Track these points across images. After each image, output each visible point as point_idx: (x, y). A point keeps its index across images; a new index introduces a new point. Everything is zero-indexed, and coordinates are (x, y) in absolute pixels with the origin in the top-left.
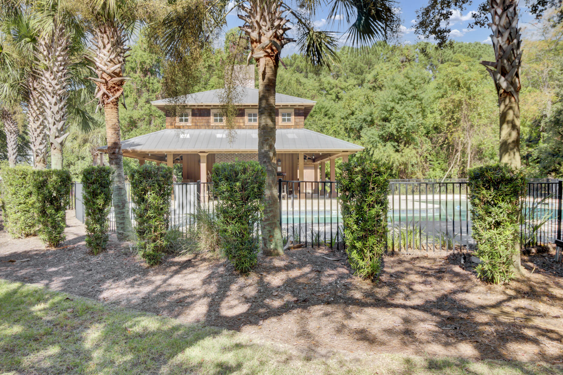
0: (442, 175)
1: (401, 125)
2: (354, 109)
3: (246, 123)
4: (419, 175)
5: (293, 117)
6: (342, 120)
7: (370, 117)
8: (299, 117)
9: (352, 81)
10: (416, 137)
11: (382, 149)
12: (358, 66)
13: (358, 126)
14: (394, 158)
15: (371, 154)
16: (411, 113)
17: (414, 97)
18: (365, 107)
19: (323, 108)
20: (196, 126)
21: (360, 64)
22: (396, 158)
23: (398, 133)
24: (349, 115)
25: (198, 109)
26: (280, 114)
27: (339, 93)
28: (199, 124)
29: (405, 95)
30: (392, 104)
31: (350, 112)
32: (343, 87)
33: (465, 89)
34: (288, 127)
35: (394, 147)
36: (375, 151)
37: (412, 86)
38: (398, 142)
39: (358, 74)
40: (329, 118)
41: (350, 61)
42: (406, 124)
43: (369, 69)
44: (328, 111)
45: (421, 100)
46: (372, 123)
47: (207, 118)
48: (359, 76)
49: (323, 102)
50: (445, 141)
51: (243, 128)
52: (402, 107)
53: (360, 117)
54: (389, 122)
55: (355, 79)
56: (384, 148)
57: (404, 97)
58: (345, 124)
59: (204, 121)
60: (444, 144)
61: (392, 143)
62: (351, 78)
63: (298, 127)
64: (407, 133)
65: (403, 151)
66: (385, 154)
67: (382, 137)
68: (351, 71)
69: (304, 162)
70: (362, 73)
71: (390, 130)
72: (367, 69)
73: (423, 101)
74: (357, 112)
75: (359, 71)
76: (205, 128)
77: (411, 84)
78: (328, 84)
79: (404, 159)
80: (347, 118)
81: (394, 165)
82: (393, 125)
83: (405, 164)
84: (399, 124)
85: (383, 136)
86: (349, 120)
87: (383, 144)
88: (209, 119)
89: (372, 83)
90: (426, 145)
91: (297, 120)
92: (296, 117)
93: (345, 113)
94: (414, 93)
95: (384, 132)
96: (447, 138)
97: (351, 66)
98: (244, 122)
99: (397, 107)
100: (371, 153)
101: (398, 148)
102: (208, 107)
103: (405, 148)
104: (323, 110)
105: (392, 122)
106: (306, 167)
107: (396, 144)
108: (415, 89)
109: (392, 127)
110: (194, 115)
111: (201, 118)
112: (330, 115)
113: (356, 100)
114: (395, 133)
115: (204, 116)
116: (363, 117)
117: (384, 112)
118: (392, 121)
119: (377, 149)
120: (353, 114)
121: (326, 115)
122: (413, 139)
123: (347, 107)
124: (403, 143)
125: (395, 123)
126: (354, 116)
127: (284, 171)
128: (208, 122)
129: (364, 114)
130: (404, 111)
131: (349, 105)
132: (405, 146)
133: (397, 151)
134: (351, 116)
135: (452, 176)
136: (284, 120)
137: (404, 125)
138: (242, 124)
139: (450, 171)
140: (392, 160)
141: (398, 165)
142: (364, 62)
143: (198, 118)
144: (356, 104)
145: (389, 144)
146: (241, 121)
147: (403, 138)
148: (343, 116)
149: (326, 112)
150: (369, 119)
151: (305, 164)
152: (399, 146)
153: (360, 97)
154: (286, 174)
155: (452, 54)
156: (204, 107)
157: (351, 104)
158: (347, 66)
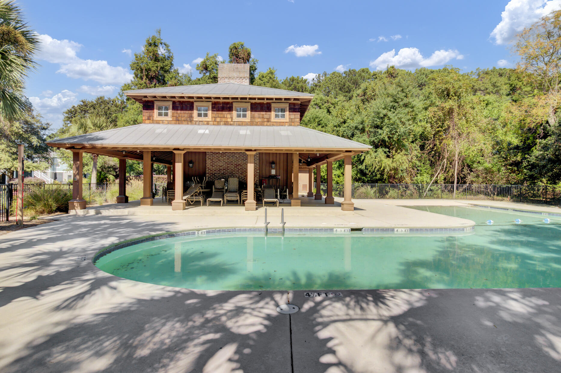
0: (428, 180)
1: (393, 132)
2: (346, 118)
3: (234, 118)
4: (408, 180)
5: (287, 113)
6: (335, 128)
7: (362, 125)
8: (294, 113)
9: (341, 98)
10: (406, 144)
11: (373, 155)
12: (347, 85)
13: (350, 134)
14: (385, 163)
15: (362, 160)
16: (403, 120)
17: (406, 105)
18: (356, 116)
19: (317, 118)
20: (178, 121)
21: (348, 84)
22: (387, 163)
23: (390, 139)
24: (341, 123)
25: (180, 102)
26: (272, 109)
27: (330, 108)
28: (180, 118)
29: (397, 102)
30: (385, 112)
31: (342, 120)
32: (334, 102)
33: (456, 98)
34: (281, 124)
35: (385, 152)
36: (366, 157)
37: (404, 94)
38: (389, 148)
39: (347, 92)
40: (323, 127)
41: (339, 82)
42: (398, 130)
43: (356, 88)
44: (321, 120)
45: (412, 107)
46: (363, 130)
47: (190, 112)
48: (347, 94)
49: (317, 112)
50: (433, 148)
51: (231, 125)
52: (394, 114)
53: (352, 125)
54: (381, 128)
55: (344, 96)
56: (376, 154)
57: (396, 104)
58: (337, 131)
59: (186, 115)
60: (432, 151)
61: (384, 149)
62: (340, 95)
63: (293, 124)
64: (398, 140)
65: (394, 157)
66: (376, 159)
67: (373, 143)
68: (340, 89)
69: (299, 165)
70: (349, 91)
71: (381, 137)
72: (354, 88)
73: (415, 109)
74: (349, 121)
75: (347, 90)
76: (188, 124)
77: (403, 92)
78: (321, 100)
79: (394, 165)
80: (339, 126)
81: (386, 170)
82: (385, 131)
83: (396, 169)
84: (391, 131)
85: (375, 142)
86: (342, 128)
87: (375, 150)
88: (191, 114)
89: (361, 96)
90: (416, 152)
91: (292, 117)
92: (291, 113)
93: (337, 121)
94: (406, 101)
95: (376, 139)
96: (435, 145)
97: (340, 85)
98: (232, 118)
99: (390, 114)
100: (362, 158)
101: (389, 154)
102: (191, 100)
103: (396, 153)
104: (317, 120)
105: (384, 129)
106: (301, 170)
107: (387, 150)
108: (406, 97)
109: (384, 134)
110: (175, 108)
111: (182, 112)
112: (323, 125)
113: (347, 110)
114: (387, 139)
115: (186, 110)
116: (355, 125)
117: (376, 119)
118: (384, 127)
119: (369, 155)
120: (345, 122)
121: (319, 125)
122: (404, 146)
123: (340, 116)
124: (394, 149)
125: (387, 129)
126: (346, 124)
127: (278, 174)
128: (191, 117)
129: (355, 122)
130: (396, 117)
131: (341, 114)
132: (396, 152)
133: (388, 156)
134: (343, 124)
135: (439, 181)
136: (277, 116)
137: (397, 132)
138: (229, 120)
139: (437, 177)
140: (383, 165)
141: (389, 170)
142: (352, 82)
143: (179, 112)
144: (348, 113)
145: (380, 150)
146: (229, 116)
147: (395, 144)
148: (336, 124)
149: (319, 121)
150: (360, 127)
151: (300, 168)
152: (389, 152)
153: (352, 108)
154: (280, 177)
155: (425, 78)
156: (186, 100)
157: (343, 113)
158: (337, 86)
